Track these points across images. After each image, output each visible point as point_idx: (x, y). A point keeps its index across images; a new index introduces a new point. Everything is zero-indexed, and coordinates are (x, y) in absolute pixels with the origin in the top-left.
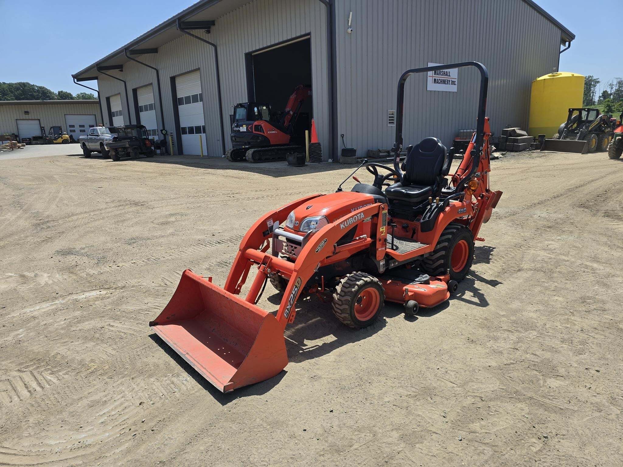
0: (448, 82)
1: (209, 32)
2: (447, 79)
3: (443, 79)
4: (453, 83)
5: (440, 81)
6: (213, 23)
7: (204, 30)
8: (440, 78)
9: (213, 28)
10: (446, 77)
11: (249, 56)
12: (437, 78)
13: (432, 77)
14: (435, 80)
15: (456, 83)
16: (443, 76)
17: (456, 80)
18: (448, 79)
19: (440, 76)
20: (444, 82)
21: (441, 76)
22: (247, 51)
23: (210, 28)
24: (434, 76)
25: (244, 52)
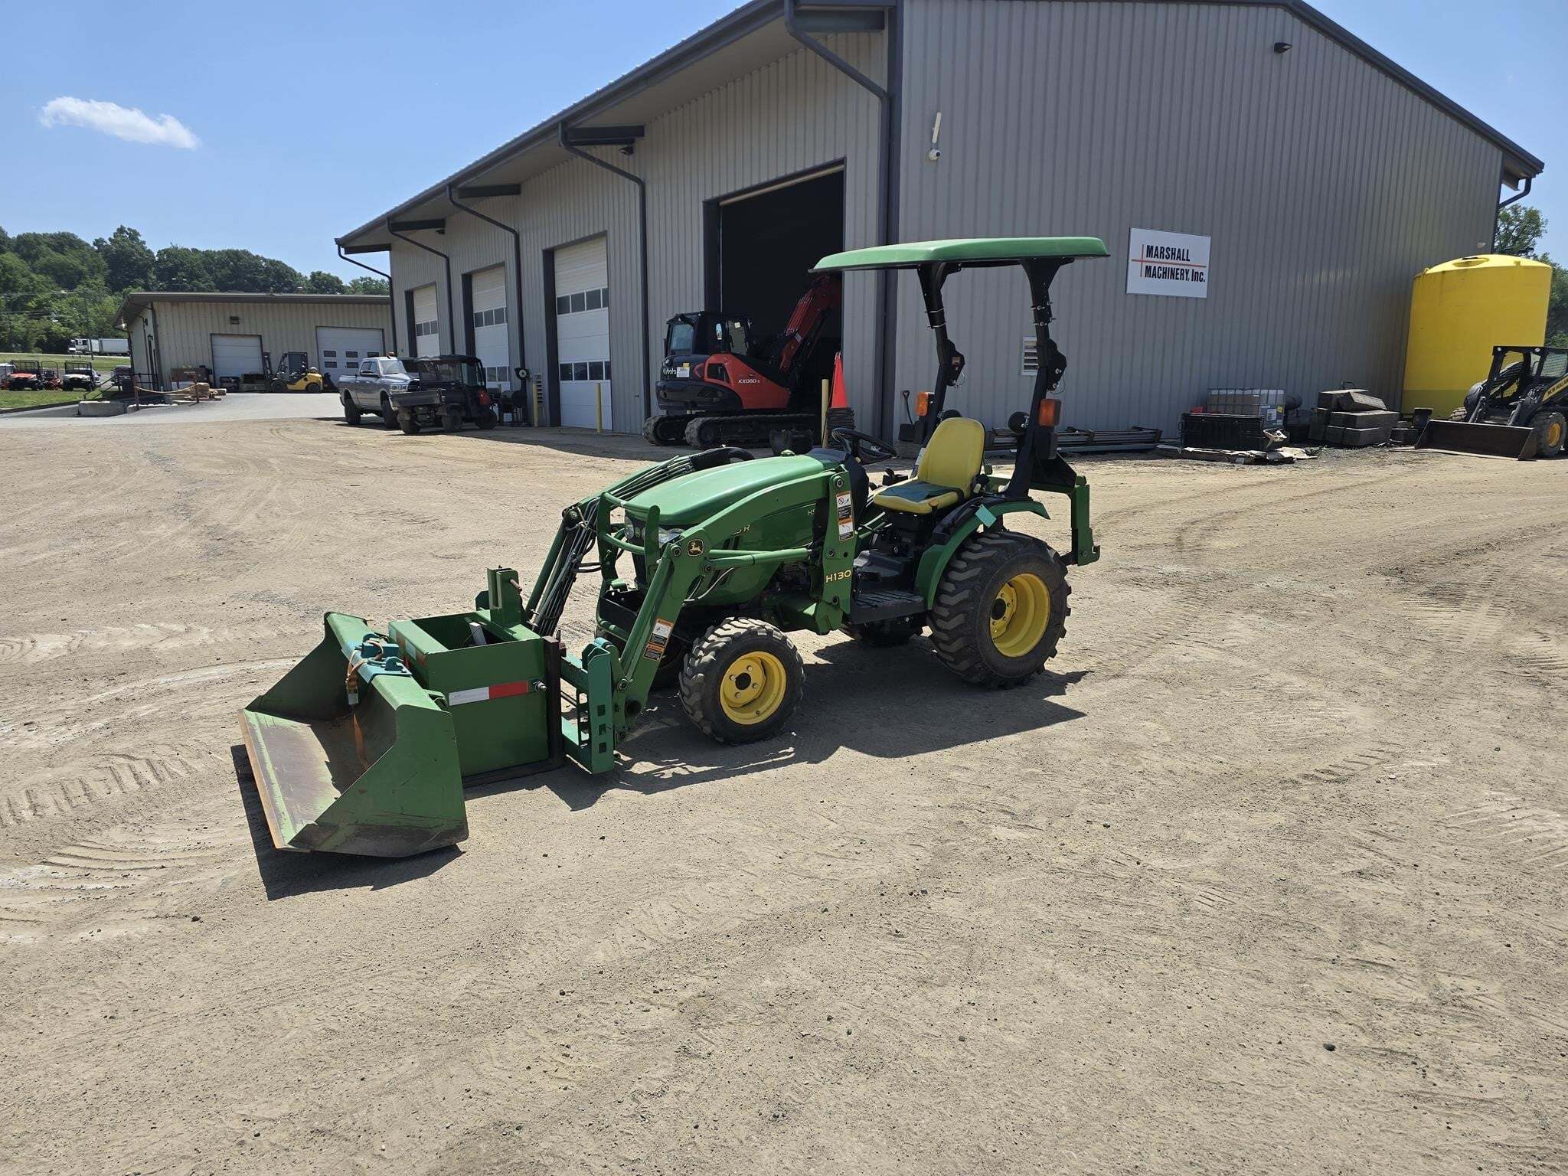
0: (1182, 274)
1: (630, 151)
2: (1181, 267)
3: (1168, 266)
4: (1197, 277)
5: (1161, 272)
6: (640, 131)
7: (620, 147)
8: (1162, 266)
9: (639, 144)
10: (1178, 262)
11: (714, 210)
12: (1153, 265)
13: (1142, 261)
14: (1148, 269)
15: (1205, 277)
16: (1169, 261)
17: (1206, 271)
18: (1184, 268)
19: (1161, 260)
20: (1172, 274)
21: (1165, 260)
22: (709, 197)
23: (632, 141)
24: (1145, 258)
25: (702, 199)
